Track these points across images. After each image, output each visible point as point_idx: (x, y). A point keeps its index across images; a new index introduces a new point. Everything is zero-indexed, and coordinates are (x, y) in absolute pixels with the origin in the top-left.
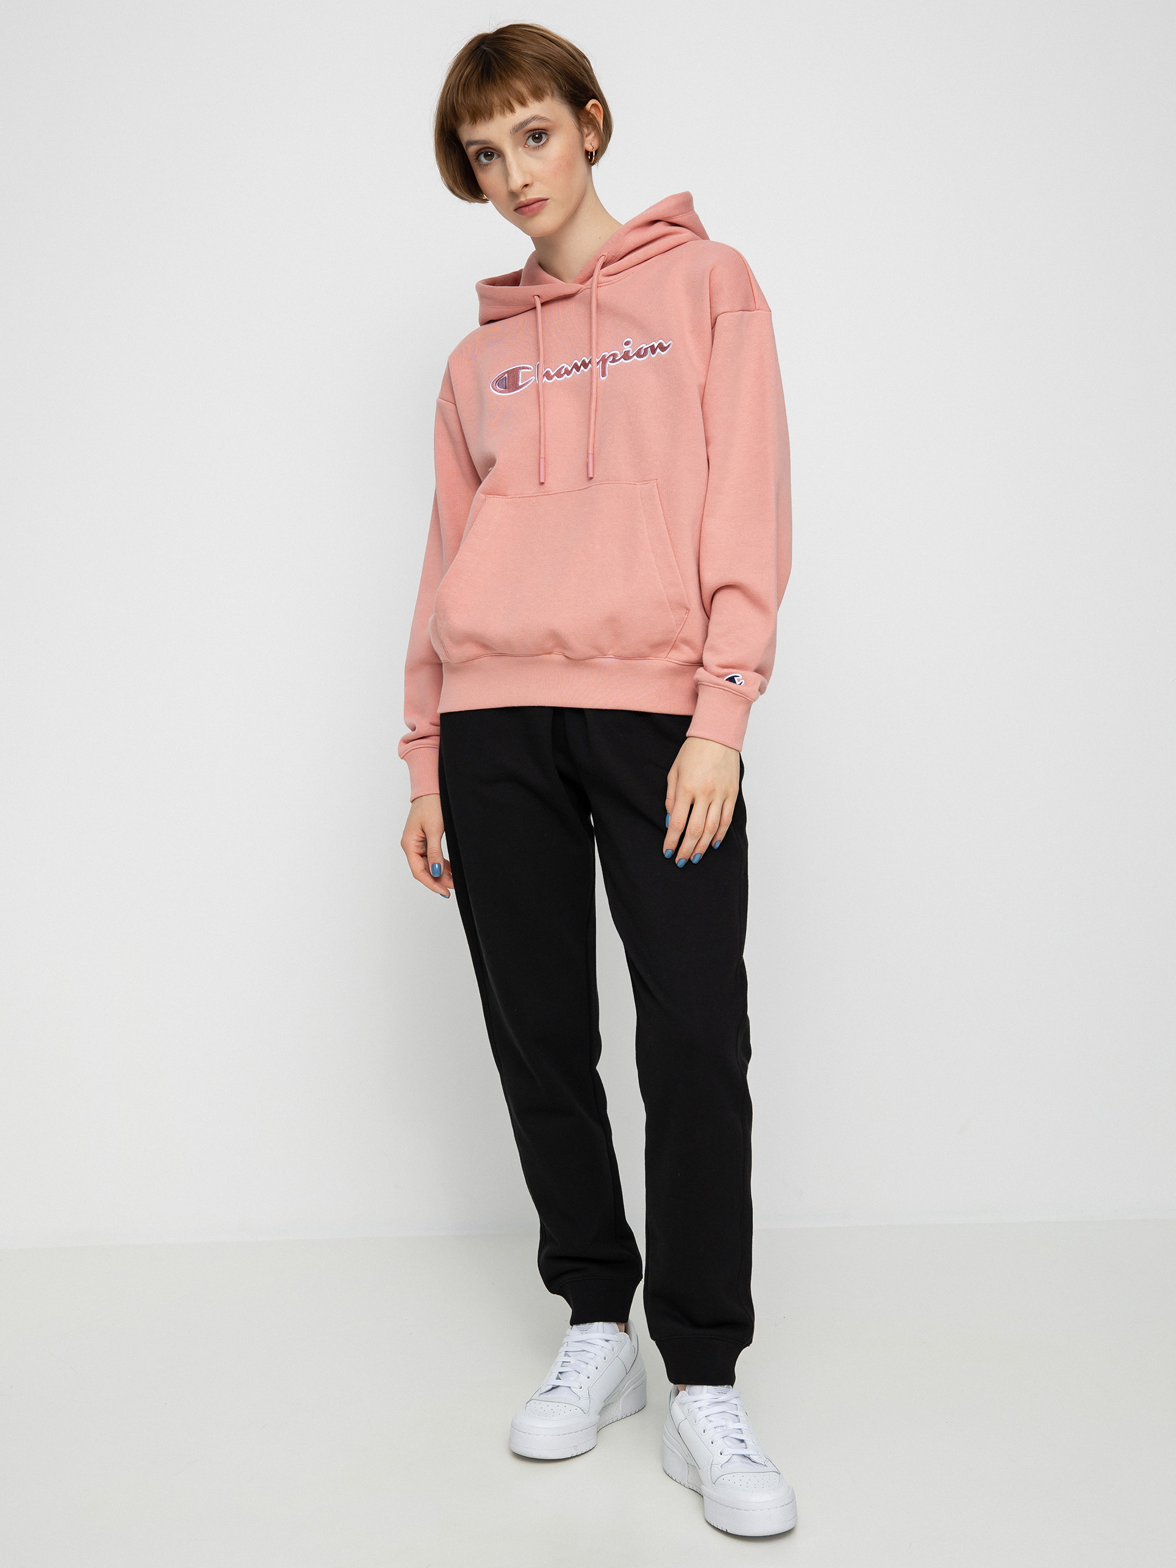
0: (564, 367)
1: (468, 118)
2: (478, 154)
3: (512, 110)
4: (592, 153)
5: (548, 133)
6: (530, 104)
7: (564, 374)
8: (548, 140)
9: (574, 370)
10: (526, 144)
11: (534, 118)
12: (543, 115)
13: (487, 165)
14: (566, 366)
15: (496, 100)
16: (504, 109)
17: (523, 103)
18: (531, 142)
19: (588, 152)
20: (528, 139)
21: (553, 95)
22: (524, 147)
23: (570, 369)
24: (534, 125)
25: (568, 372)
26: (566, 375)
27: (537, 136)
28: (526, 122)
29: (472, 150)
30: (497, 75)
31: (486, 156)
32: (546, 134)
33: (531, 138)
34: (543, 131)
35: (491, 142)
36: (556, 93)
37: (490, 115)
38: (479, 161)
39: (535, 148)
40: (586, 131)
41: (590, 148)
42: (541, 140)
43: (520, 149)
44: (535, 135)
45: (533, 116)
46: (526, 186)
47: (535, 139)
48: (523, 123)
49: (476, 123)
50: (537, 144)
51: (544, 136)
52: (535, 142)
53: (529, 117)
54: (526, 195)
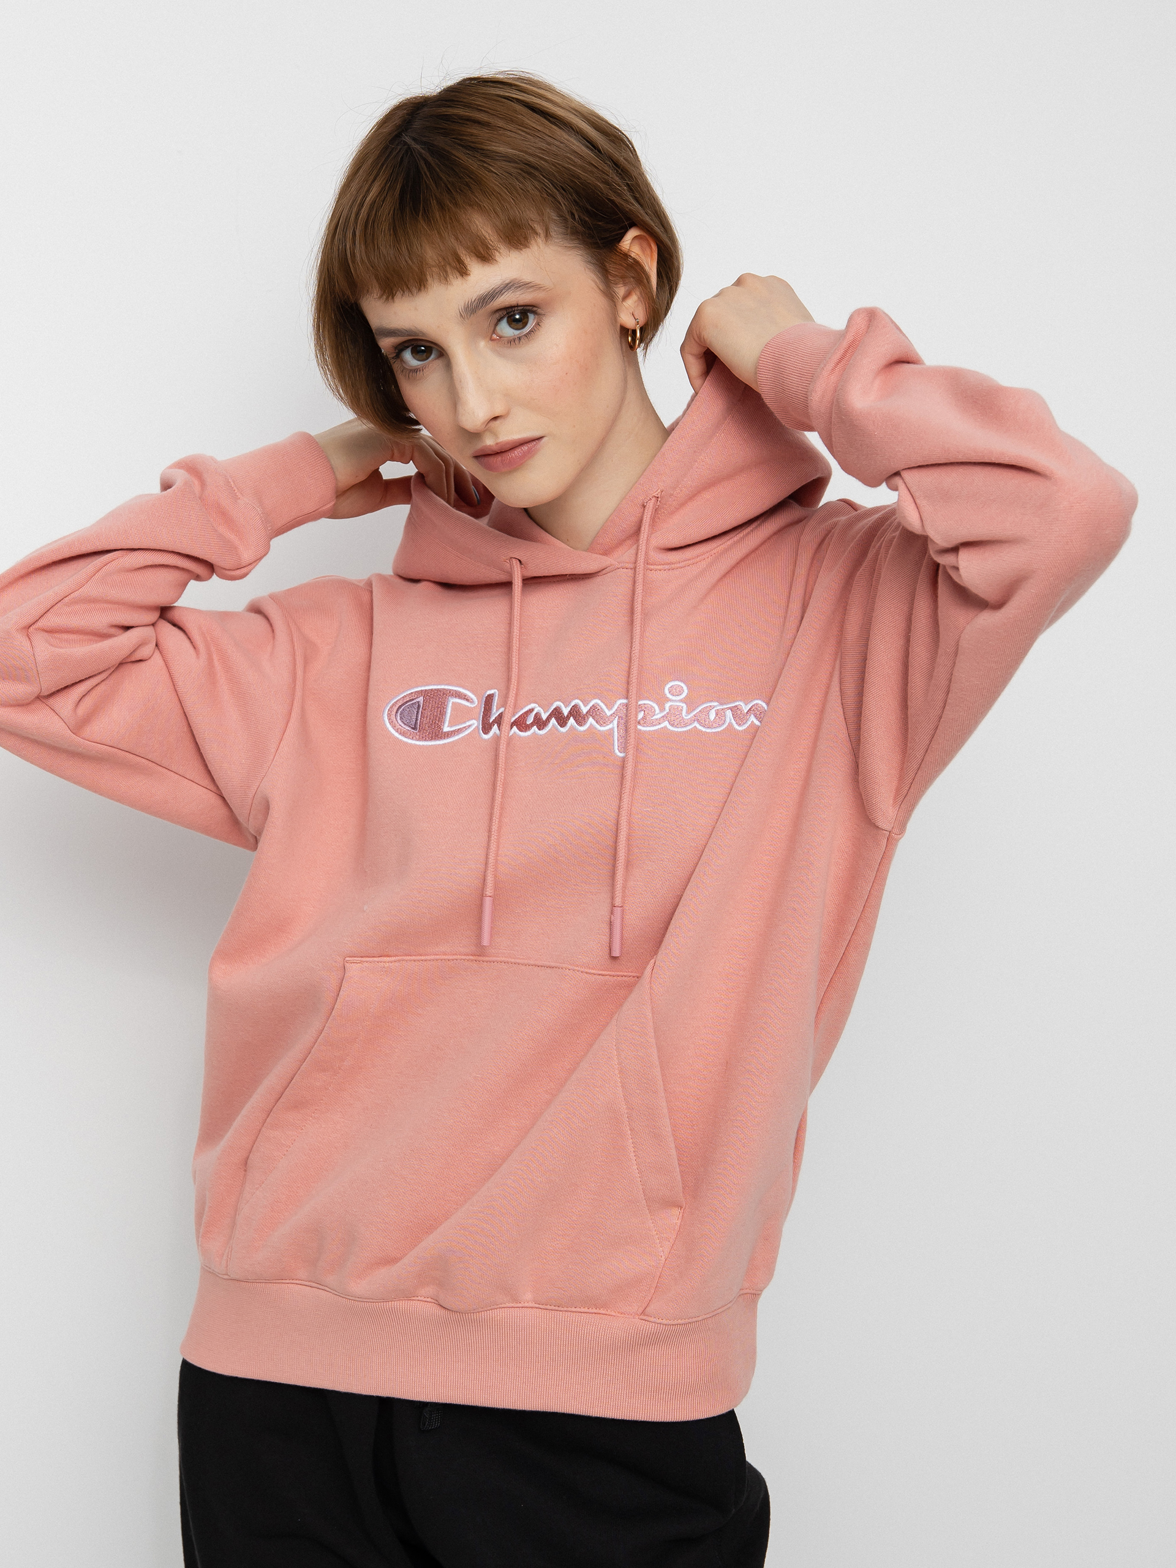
1: (376, 292)
2: (400, 349)
3: (463, 272)
4: (634, 332)
5: (539, 311)
6: (499, 259)
8: (538, 324)
10: (494, 332)
11: (508, 286)
12: (527, 277)
13: (416, 370)
15: (430, 254)
16: (446, 272)
17: (485, 256)
18: (505, 329)
19: (628, 330)
20: (496, 325)
21: (548, 234)
22: (492, 340)
23: (544, 716)
24: (510, 297)
26: (535, 727)
27: (517, 317)
28: (492, 295)
29: (386, 344)
31: (416, 352)
32: (535, 313)
33: (505, 320)
34: (530, 308)
35: (424, 334)
36: (555, 229)
37: (421, 284)
38: (402, 361)
39: (512, 342)
40: (621, 291)
41: (628, 321)
42: (525, 324)
43: (482, 344)
44: (513, 316)
45: (507, 282)
46: (495, 418)
47: (513, 322)
48: (486, 295)
49: (393, 298)
50: (517, 332)
51: (531, 317)
52: (514, 329)
53: (499, 283)
54: (495, 434)
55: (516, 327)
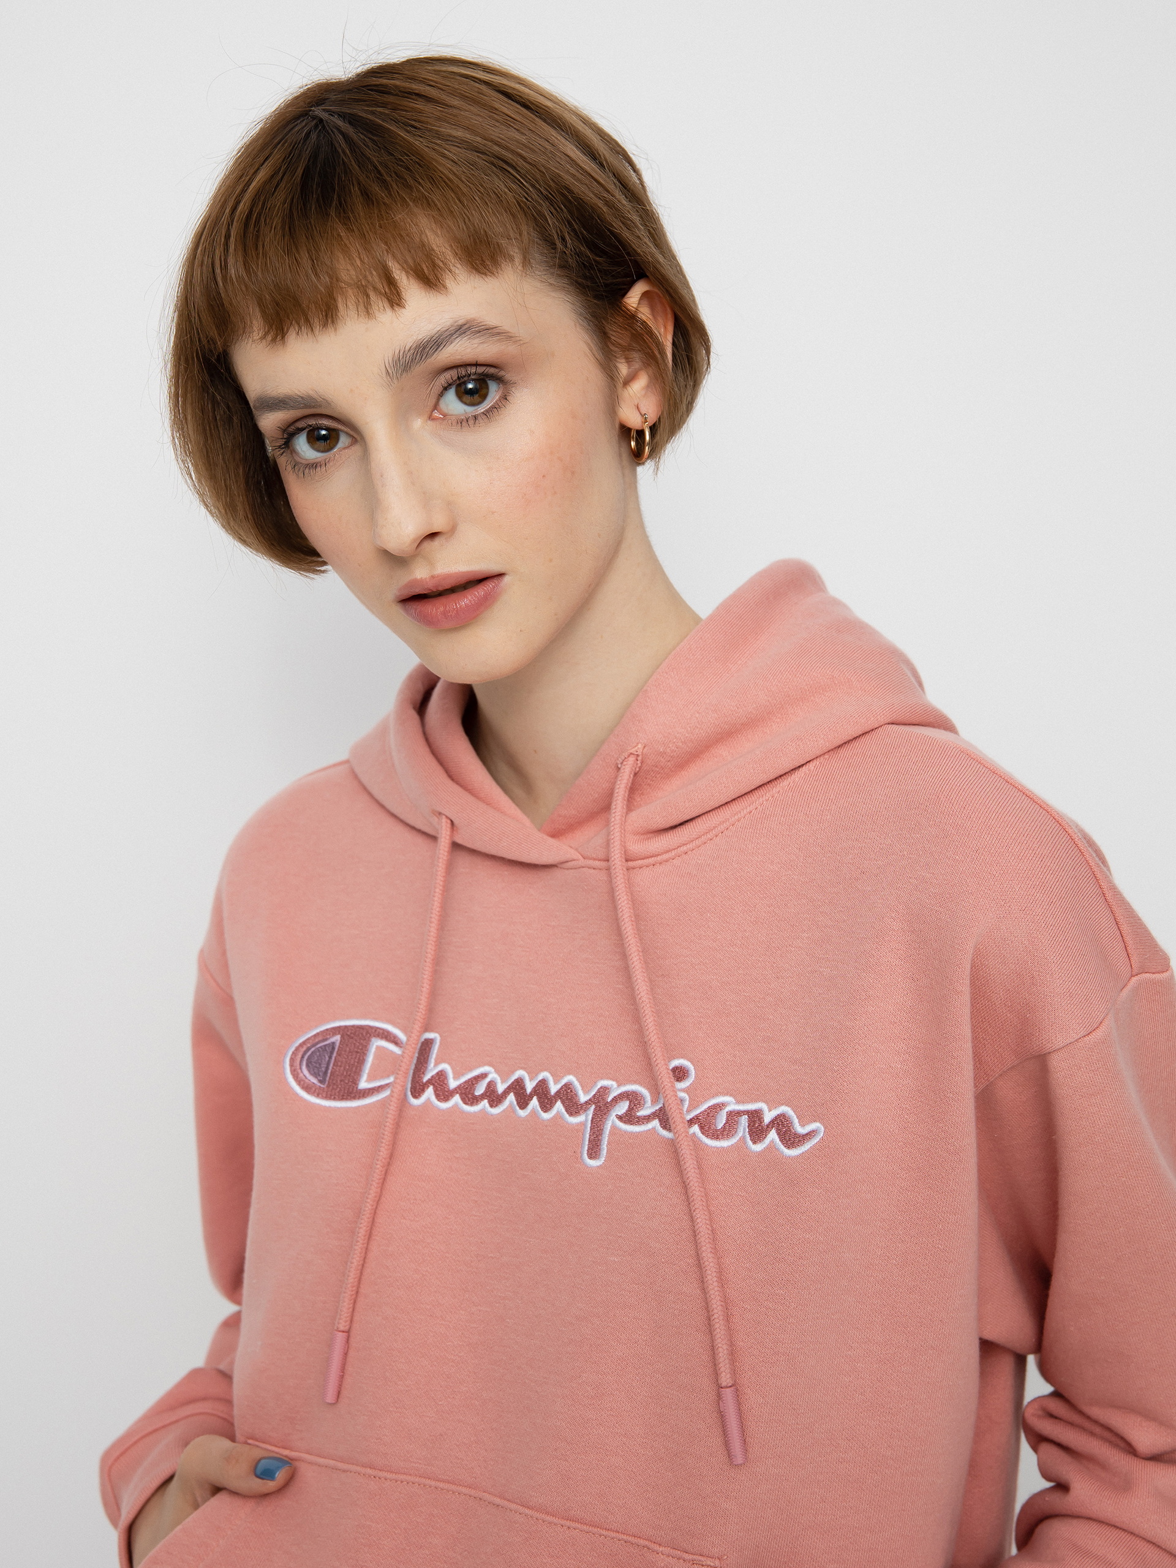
0: (484, 1076)
1: (257, 325)
2: (289, 434)
3: (395, 299)
4: (640, 433)
5: (508, 376)
6: (449, 282)
7: (482, 1097)
8: (505, 398)
9: (511, 1097)
10: (436, 407)
11: (463, 329)
12: (491, 319)
13: (314, 465)
14: (493, 1076)
15: (348, 269)
16: (368, 296)
17: (431, 279)
18: (452, 404)
19: (629, 430)
20: (441, 395)
21: (526, 262)
22: (431, 418)
23: (501, 1088)
24: (462, 349)
25: (493, 1097)
26: (485, 1103)
27: (470, 386)
28: (436, 343)
29: (269, 422)
30: (355, 190)
31: (314, 438)
32: (499, 380)
33: (453, 390)
34: (492, 370)
35: (328, 403)
36: (536, 255)
37: (328, 314)
38: (293, 452)
39: (463, 422)
40: (623, 369)
41: (634, 421)
42: (484, 397)
43: (418, 423)
44: (465, 383)
45: (460, 322)
46: (433, 535)
47: (464, 394)
48: (428, 342)
49: (283, 337)
50: (470, 410)
51: (493, 387)
52: (465, 403)
53: (448, 324)
54: (431, 564)
55: (468, 402)
